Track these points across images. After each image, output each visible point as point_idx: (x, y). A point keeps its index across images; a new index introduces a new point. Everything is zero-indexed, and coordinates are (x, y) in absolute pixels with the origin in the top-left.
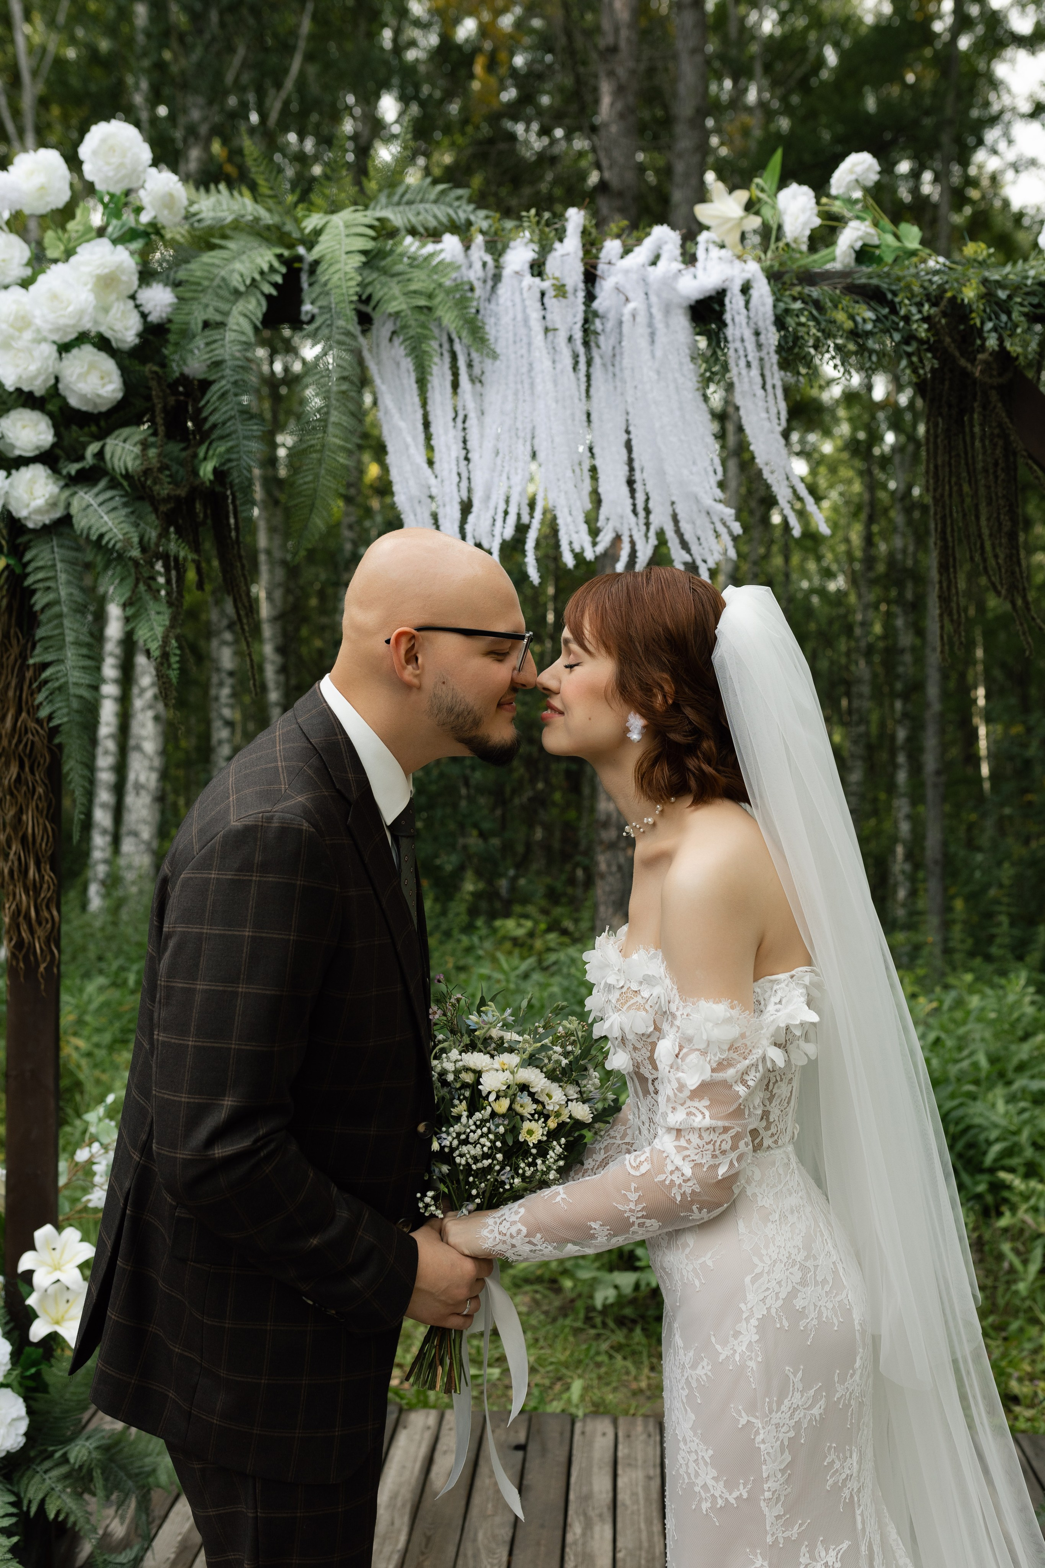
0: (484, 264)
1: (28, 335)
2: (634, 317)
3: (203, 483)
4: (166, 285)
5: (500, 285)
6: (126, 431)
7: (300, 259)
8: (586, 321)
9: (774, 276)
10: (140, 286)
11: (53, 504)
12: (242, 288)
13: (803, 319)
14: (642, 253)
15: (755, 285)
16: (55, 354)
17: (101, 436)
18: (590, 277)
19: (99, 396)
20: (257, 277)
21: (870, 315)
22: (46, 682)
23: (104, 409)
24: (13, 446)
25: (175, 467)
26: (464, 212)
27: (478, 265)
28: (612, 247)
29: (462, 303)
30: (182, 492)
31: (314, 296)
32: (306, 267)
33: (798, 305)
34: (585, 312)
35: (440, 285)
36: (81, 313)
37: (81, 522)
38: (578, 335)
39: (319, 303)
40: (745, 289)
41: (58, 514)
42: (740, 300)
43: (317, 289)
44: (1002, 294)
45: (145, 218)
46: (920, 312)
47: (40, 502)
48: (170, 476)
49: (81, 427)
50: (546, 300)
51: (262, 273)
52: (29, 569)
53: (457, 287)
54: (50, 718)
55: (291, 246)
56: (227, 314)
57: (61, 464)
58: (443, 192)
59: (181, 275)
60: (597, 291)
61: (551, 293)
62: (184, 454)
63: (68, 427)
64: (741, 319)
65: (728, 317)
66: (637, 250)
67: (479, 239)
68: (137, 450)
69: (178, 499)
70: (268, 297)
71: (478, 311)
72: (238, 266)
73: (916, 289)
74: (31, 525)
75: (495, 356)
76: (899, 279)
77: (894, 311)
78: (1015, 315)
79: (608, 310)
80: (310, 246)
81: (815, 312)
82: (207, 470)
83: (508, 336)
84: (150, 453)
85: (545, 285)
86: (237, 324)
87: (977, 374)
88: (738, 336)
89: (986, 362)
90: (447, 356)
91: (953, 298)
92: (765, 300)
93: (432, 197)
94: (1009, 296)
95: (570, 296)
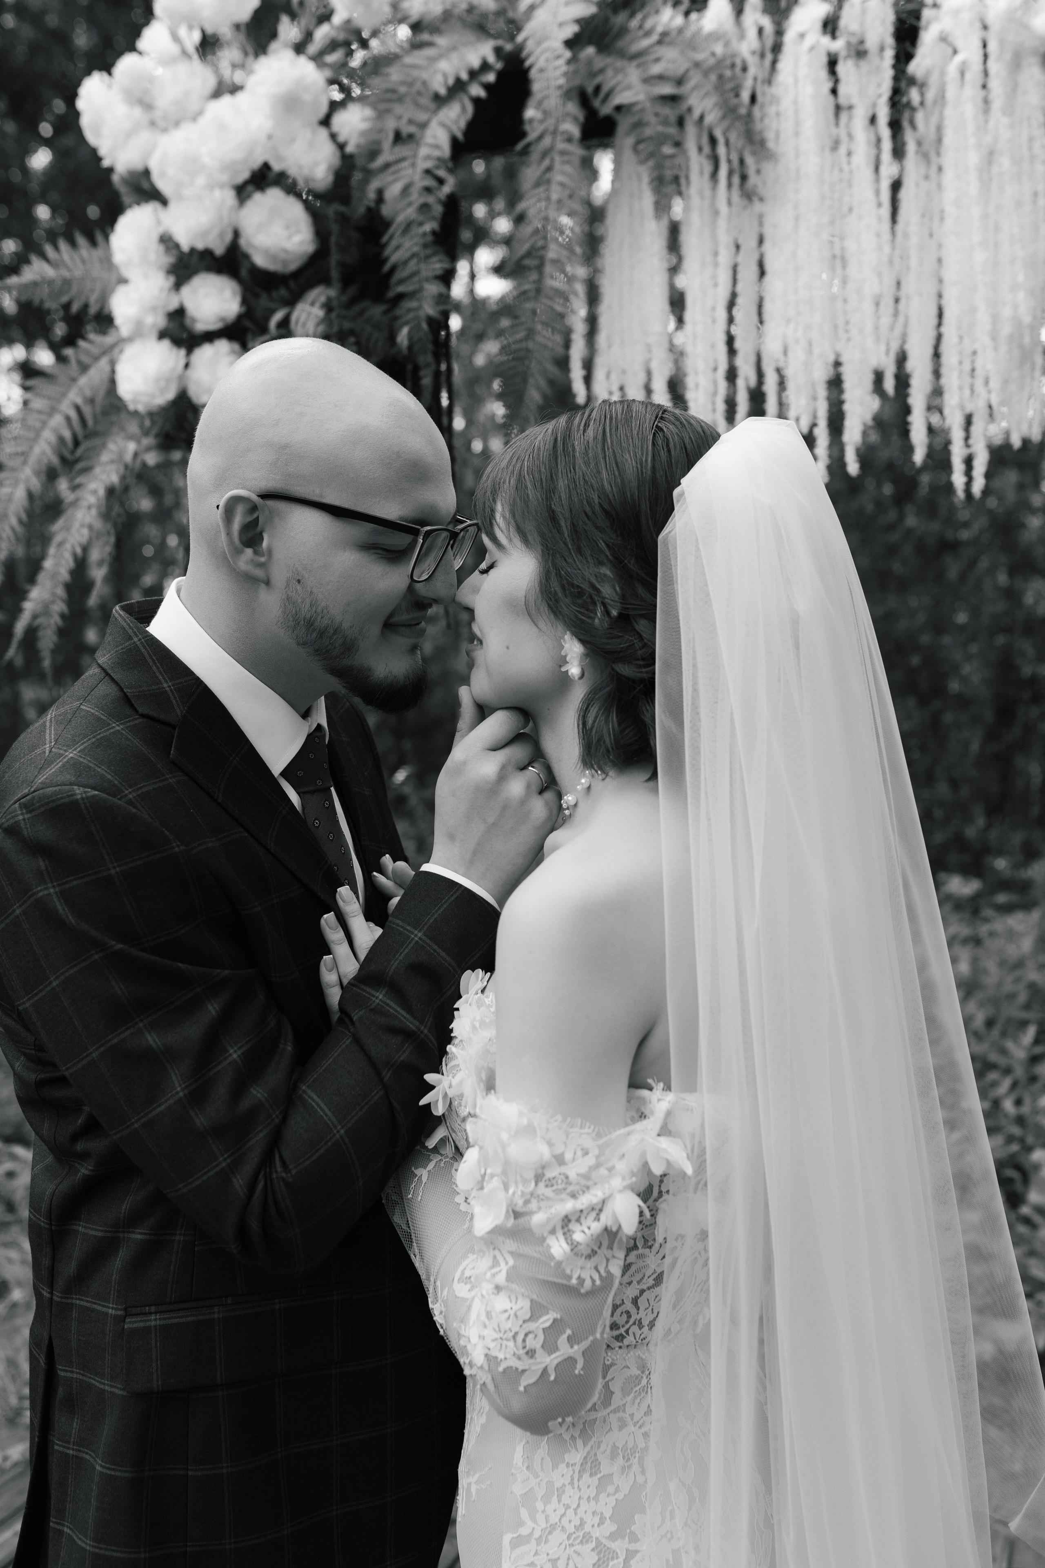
0: (761, 31)
1: (201, 181)
2: (962, 73)
4: (363, 104)
5: (779, 56)
6: (314, 294)
8: (897, 92)
10: (331, 108)
12: (446, 93)
17: (288, 301)
19: (286, 251)
20: (465, 77)
23: (293, 267)
24: (192, 320)
27: (753, 33)
34: (897, 78)
35: (697, 64)
38: (884, 114)
45: (339, 23)
49: (268, 291)
50: (840, 68)
51: (471, 71)
53: (720, 63)
56: (425, 126)
60: (916, 47)
61: (845, 55)
63: (254, 291)
68: (321, 313)
70: (476, 101)
72: (443, 65)
79: (928, 74)
82: (403, 336)
83: (787, 126)
84: (333, 315)
85: (838, 45)
86: (435, 137)
90: (707, 165)
95: (873, 56)
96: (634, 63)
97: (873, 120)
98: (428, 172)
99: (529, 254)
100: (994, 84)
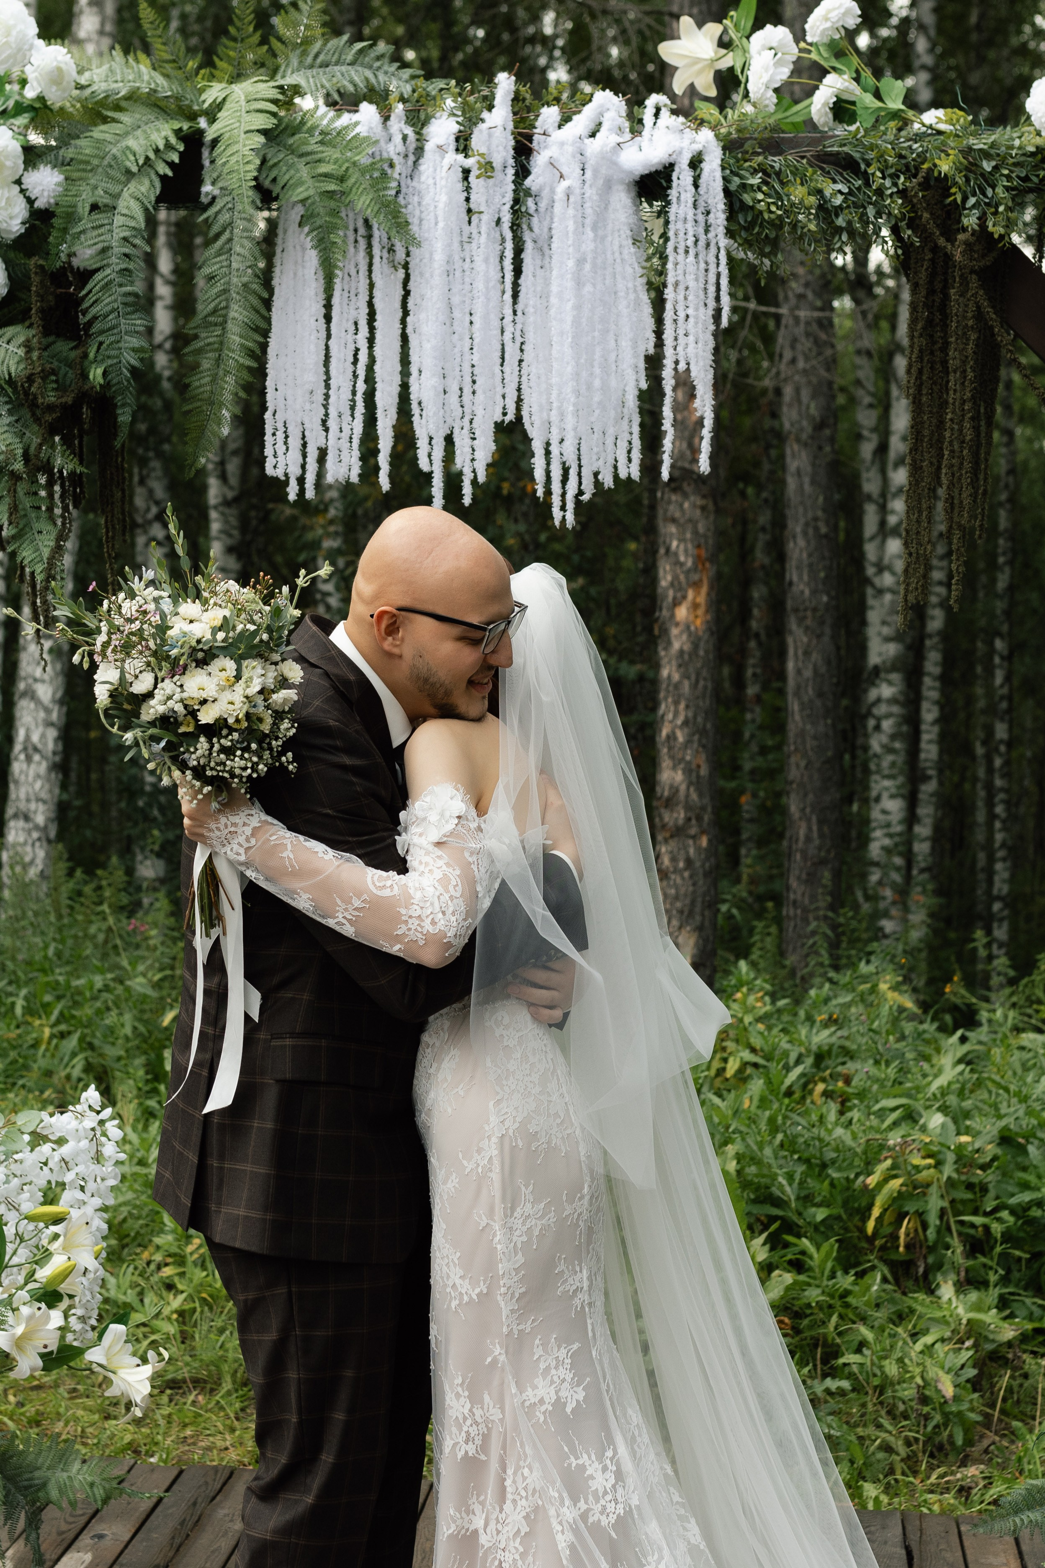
0: (405, 138)
2: (568, 196)
3: (93, 387)
4: (54, 167)
5: (421, 161)
6: (10, 331)
7: (201, 133)
8: (516, 201)
9: (730, 146)
10: (25, 169)
12: (134, 169)
13: (760, 196)
14: (581, 122)
15: (706, 158)
18: (523, 150)
20: (152, 156)
25: (60, 370)
26: (384, 75)
27: (398, 139)
28: (549, 114)
29: (380, 183)
30: (69, 399)
31: (215, 175)
32: (207, 142)
33: (755, 181)
34: (515, 191)
35: (354, 164)
38: (507, 218)
39: (220, 184)
40: (696, 163)
42: (688, 175)
43: (218, 167)
44: (989, 165)
45: (30, 93)
46: (895, 184)
48: (56, 381)
50: (472, 178)
51: (157, 151)
53: (373, 164)
55: (190, 117)
56: (117, 196)
58: (362, 51)
59: (69, 153)
60: (531, 165)
61: (476, 172)
62: (73, 354)
64: (688, 195)
65: (673, 194)
66: (575, 118)
67: (400, 109)
68: (21, 352)
69: (64, 407)
70: (163, 178)
71: (398, 192)
72: (131, 142)
73: (893, 159)
75: (420, 241)
76: (872, 147)
77: (867, 184)
78: (1000, 190)
79: (541, 188)
80: (212, 120)
81: (777, 186)
82: (96, 374)
83: (429, 218)
84: (35, 355)
85: (470, 162)
86: (128, 208)
87: (958, 257)
88: (681, 216)
89: (966, 243)
90: (362, 243)
91: (930, 171)
92: (718, 174)
93: (350, 57)
94: (996, 168)
95: (498, 174)
96: (304, 160)
97: (498, 222)
98: (125, 239)
99: (215, 311)
100: (587, 205)
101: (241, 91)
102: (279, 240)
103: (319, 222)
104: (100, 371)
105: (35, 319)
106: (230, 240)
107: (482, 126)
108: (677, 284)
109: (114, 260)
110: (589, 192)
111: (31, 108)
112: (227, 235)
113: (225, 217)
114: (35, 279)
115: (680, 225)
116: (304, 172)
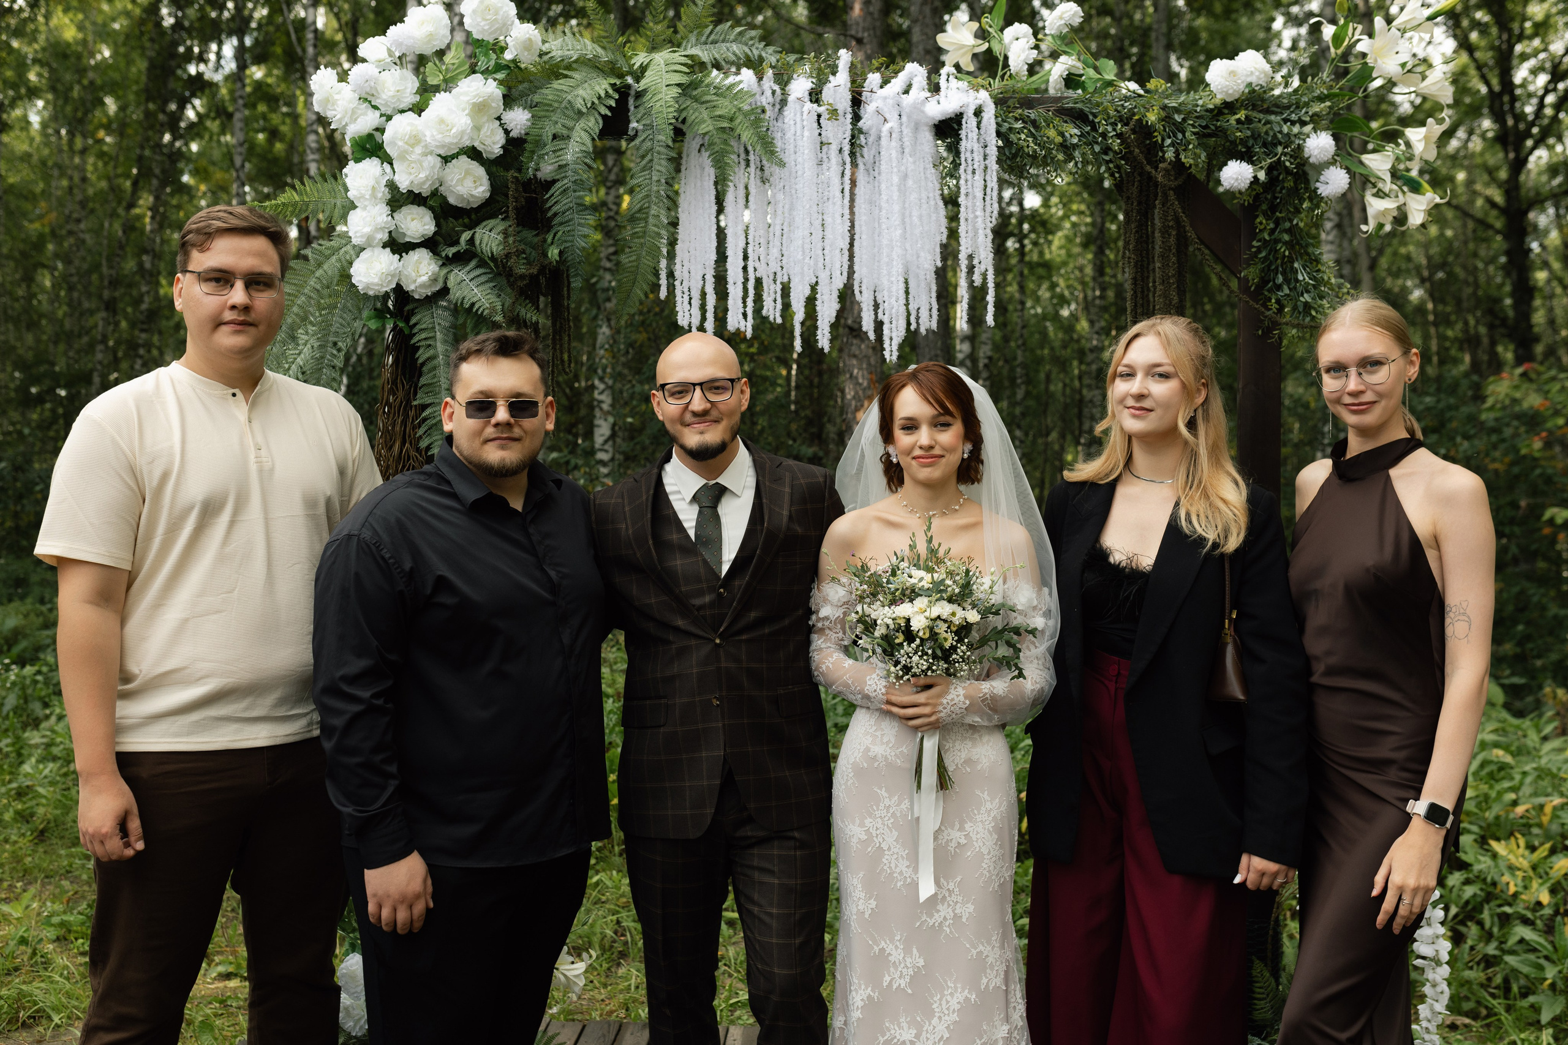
0: (774, 93)
1: (419, 150)
2: (890, 134)
3: (552, 263)
4: (525, 107)
5: (786, 109)
6: (492, 222)
7: (629, 87)
8: (853, 137)
9: (1000, 102)
10: (504, 109)
11: (434, 280)
12: (584, 110)
13: (1024, 136)
14: (897, 84)
15: (984, 110)
16: (439, 165)
17: (471, 226)
18: (857, 102)
19: (471, 195)
20: (596, 101)
21: (1076, 131)
22: (425, 420)
23: (475, 205)
24: (404, 235)
25: (528, 250)
26: (757, 50)
27: (769, 93)
28: (874, 78)
29: (756, 123)
30: (534, 271)
31: (639, 116)
32: (632, 93)
33: (1019, 125)
34: (853, 130)
35: (740, 109)
36: (463, 132)
37: (455, 294)
38: (847, 148)
39: (643, 122)
40: (978, 113)
41: (438, 287)
42: (973, 121)
43: (642, 110)
44: (1178, 118)
45: (508, 56)
46: (1115, 130)
47: (425, 278)
48: (526, 259)
49: (456, 219)
50: (823, 120)
51: (599, 98)
52: (415, 330)
53: (753, 110)
54: (428, 448)
55: (621, 76)
56: (570, 129)
57: (440, 248)
58: (741, 33)
59: (537, 98)
60: (862, 112)
61: (825, 116)
62: (536, 240)
63: (446, 218)
64: (974, 135)
65: (963, 133)
66: (894, 81)
67: (770, 73)
68: (500, 237)
69: (531, 276)
70: (604, 117)
71: (769, 129)
72: (581, 92)
73: (1112, 113)
74: (417, 297)
75: (782, 164)
76: (1098, 105)
77: (1094, 128)
78: (1188, 134)
79: (870, 128)
80: (638, 80)
81: (1033, 130)
82: (553, 253)
83: (790, 148)
84: (511, 240)
85: (821, 109)
86: (579, 137)
87: (1160, 179)
88: (969, 148)
89: (1166, 170)
90: (743, 163)
91: (1140, 120)
92: (993, 121)
93: (732, 37)
94: (1184, 120)
95: (841, 118)
96: (704, 106)
97: (841, 151)
98: (578, 159)
100: (905, 139)
101: (661, 57)
102: (683, 161)
103: (717, 148)
104: (556, 251)
105: (512, 214)
106: (651, 160)
107: (828, 85)
108: (967, 195)
109: (570, 173)
110: (906, 131)
111: (507, 67)
112: (649, 157)
113: (648, 144)
114: (512, 186)
115: (968, 155)
116: (705, 114)
